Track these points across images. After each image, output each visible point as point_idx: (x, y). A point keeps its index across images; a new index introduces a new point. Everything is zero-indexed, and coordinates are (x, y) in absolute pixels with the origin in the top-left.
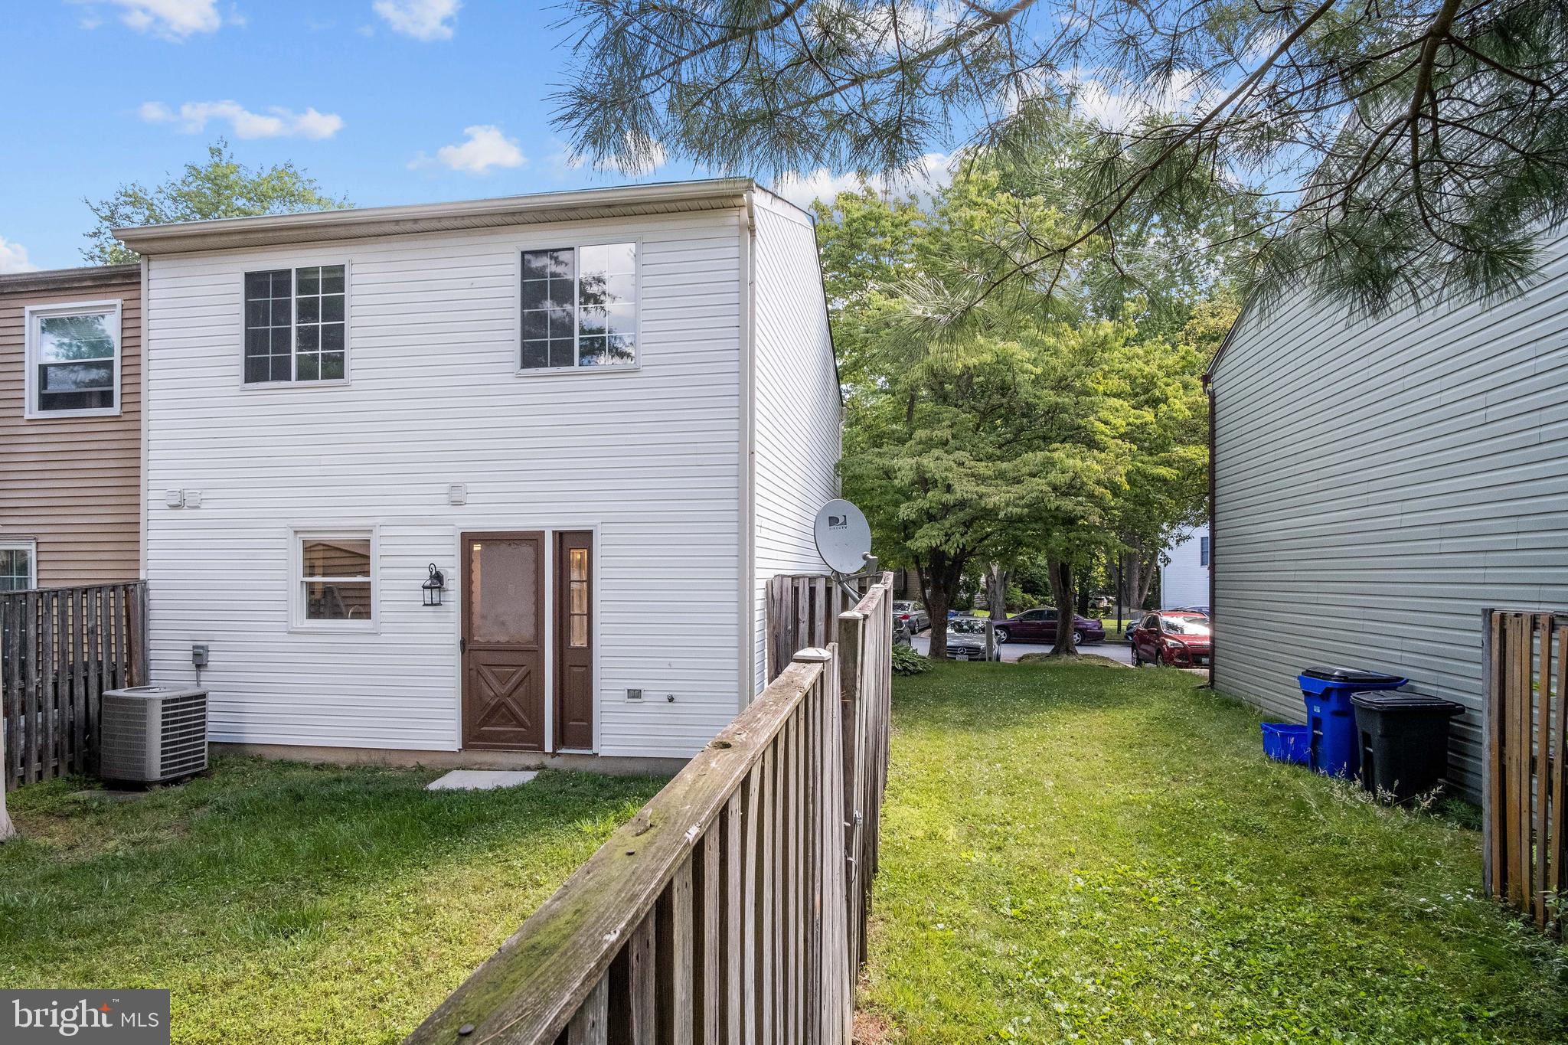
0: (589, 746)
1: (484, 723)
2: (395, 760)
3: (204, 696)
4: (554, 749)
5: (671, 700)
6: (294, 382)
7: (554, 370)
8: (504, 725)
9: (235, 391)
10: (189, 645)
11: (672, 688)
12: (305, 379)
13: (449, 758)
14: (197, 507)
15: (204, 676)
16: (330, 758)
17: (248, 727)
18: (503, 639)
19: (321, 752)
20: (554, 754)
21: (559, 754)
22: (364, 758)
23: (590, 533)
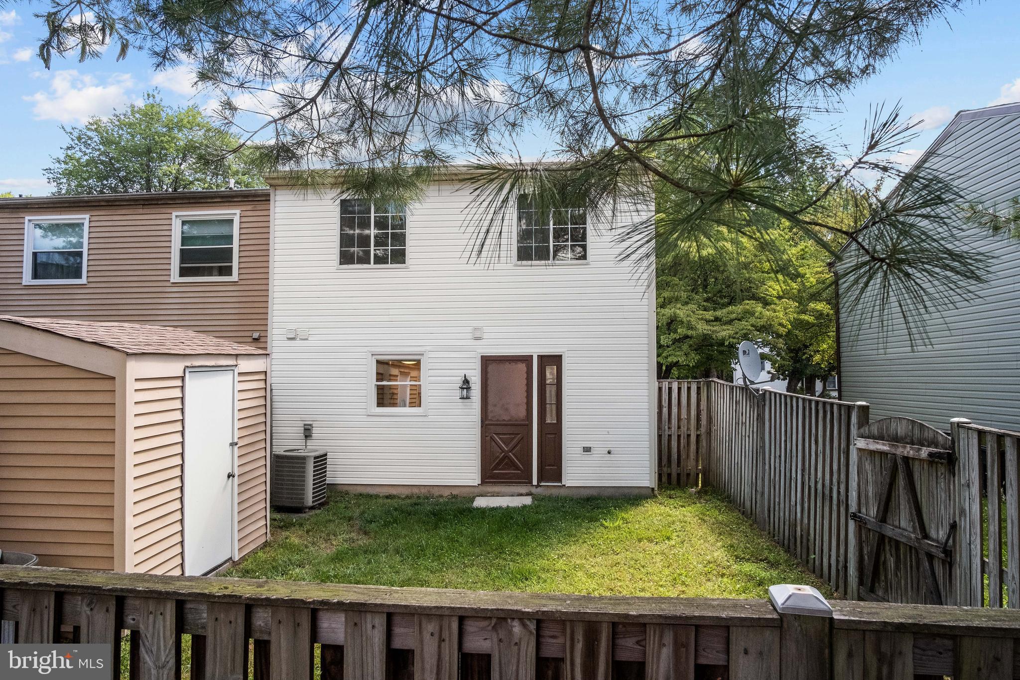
0: (560, 480)
1: (495, 468)
2: (436, 492)
3: (326, 455)
4: (538, 483)
5: (609, 453)
6: (372, 265)
7: (538, 262)
8: (508, 469)
9: (333, 269)
10: (301, 424)
11: (610, 445)
12: (379, 263)
13: (472, 490)
14: (307, 339)
15: (309, 442)
16: (394, 492)
17: (339, 474)
18: (506, 418)
19: (386, 488)
20: (538, 486)
21: (541, 486)
22: (416, 491)
23: (561, 356)
